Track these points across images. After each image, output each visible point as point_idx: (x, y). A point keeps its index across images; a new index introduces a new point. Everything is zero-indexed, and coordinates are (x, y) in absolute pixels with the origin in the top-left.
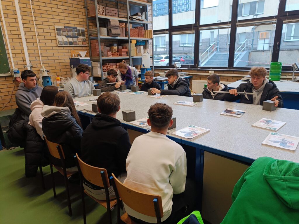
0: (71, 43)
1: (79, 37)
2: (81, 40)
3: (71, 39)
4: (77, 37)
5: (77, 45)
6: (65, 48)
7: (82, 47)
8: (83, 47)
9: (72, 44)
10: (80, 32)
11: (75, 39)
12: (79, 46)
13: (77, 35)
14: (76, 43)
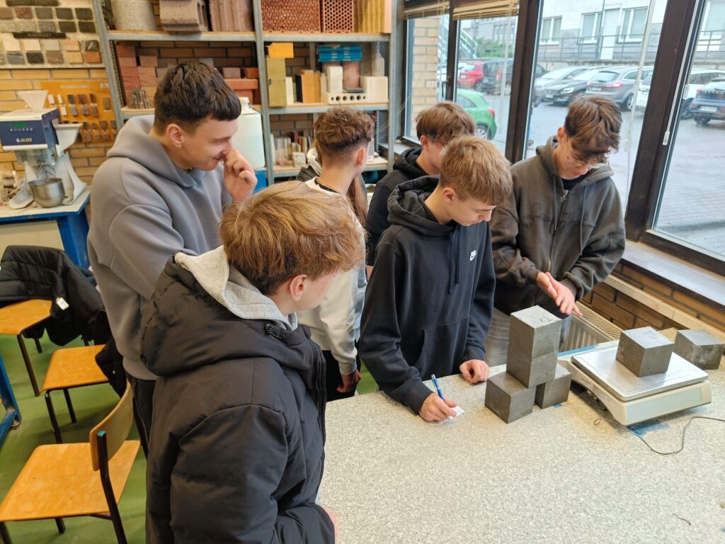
0: (35, 58)
1: (68, 35)
2: (77, 48)
3: (32, 45)
4: (62, 36)
5: (61, 63)
6: (16, 75)
7: (89, 69)
8: (92, 71)
9: (42, 61)
10: (72, 18)
11: (52, 45)
12: (71, 66)
13: (61, 29)
14: (57, 56)
